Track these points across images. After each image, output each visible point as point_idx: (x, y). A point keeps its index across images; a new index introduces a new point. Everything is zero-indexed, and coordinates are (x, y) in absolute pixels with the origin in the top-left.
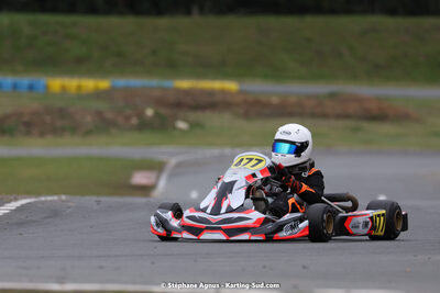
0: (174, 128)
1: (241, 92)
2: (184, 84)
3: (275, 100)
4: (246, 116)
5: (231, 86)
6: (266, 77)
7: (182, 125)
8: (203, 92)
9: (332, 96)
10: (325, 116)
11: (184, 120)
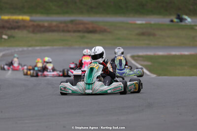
0: (2, 38)
1: (31, 21)
2: (6, 17)
3: (46, 24)
4: (33, 32)
5: (27, 18)
6: (42, 13)
7: (4, 37)
8: (14, 21)
9: (72, 21)
10: (69, 31)
11: (6, 35)
